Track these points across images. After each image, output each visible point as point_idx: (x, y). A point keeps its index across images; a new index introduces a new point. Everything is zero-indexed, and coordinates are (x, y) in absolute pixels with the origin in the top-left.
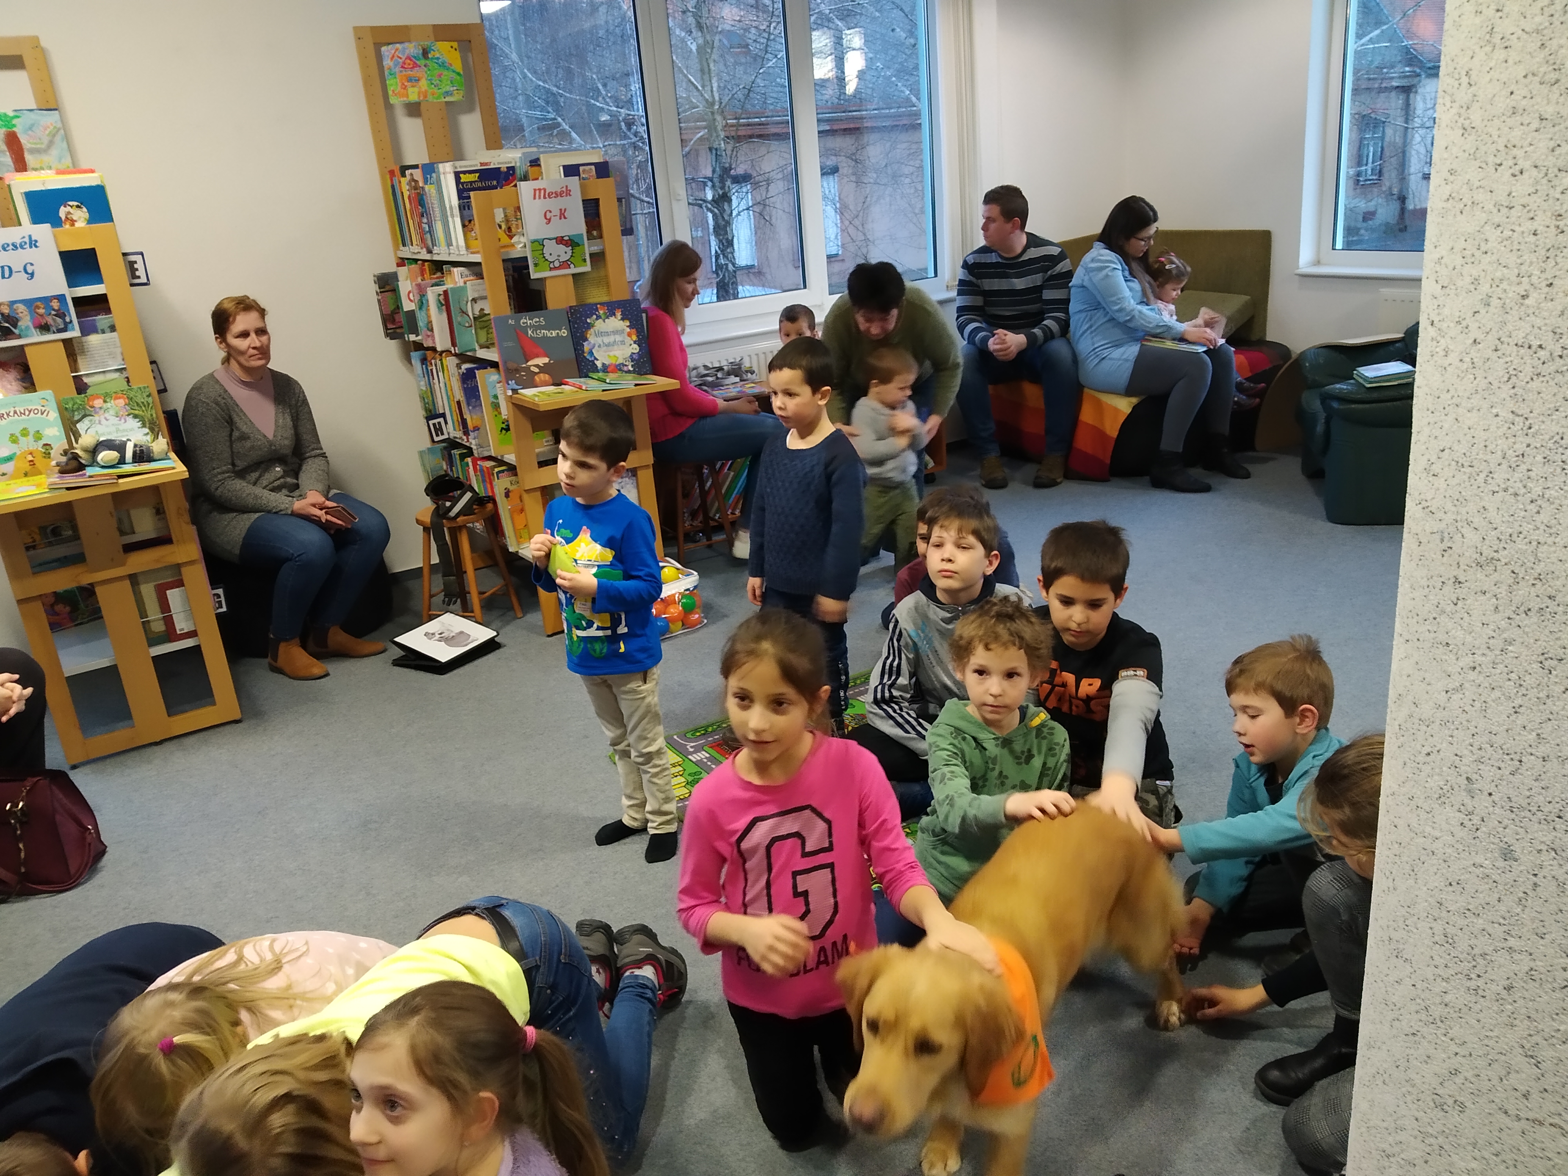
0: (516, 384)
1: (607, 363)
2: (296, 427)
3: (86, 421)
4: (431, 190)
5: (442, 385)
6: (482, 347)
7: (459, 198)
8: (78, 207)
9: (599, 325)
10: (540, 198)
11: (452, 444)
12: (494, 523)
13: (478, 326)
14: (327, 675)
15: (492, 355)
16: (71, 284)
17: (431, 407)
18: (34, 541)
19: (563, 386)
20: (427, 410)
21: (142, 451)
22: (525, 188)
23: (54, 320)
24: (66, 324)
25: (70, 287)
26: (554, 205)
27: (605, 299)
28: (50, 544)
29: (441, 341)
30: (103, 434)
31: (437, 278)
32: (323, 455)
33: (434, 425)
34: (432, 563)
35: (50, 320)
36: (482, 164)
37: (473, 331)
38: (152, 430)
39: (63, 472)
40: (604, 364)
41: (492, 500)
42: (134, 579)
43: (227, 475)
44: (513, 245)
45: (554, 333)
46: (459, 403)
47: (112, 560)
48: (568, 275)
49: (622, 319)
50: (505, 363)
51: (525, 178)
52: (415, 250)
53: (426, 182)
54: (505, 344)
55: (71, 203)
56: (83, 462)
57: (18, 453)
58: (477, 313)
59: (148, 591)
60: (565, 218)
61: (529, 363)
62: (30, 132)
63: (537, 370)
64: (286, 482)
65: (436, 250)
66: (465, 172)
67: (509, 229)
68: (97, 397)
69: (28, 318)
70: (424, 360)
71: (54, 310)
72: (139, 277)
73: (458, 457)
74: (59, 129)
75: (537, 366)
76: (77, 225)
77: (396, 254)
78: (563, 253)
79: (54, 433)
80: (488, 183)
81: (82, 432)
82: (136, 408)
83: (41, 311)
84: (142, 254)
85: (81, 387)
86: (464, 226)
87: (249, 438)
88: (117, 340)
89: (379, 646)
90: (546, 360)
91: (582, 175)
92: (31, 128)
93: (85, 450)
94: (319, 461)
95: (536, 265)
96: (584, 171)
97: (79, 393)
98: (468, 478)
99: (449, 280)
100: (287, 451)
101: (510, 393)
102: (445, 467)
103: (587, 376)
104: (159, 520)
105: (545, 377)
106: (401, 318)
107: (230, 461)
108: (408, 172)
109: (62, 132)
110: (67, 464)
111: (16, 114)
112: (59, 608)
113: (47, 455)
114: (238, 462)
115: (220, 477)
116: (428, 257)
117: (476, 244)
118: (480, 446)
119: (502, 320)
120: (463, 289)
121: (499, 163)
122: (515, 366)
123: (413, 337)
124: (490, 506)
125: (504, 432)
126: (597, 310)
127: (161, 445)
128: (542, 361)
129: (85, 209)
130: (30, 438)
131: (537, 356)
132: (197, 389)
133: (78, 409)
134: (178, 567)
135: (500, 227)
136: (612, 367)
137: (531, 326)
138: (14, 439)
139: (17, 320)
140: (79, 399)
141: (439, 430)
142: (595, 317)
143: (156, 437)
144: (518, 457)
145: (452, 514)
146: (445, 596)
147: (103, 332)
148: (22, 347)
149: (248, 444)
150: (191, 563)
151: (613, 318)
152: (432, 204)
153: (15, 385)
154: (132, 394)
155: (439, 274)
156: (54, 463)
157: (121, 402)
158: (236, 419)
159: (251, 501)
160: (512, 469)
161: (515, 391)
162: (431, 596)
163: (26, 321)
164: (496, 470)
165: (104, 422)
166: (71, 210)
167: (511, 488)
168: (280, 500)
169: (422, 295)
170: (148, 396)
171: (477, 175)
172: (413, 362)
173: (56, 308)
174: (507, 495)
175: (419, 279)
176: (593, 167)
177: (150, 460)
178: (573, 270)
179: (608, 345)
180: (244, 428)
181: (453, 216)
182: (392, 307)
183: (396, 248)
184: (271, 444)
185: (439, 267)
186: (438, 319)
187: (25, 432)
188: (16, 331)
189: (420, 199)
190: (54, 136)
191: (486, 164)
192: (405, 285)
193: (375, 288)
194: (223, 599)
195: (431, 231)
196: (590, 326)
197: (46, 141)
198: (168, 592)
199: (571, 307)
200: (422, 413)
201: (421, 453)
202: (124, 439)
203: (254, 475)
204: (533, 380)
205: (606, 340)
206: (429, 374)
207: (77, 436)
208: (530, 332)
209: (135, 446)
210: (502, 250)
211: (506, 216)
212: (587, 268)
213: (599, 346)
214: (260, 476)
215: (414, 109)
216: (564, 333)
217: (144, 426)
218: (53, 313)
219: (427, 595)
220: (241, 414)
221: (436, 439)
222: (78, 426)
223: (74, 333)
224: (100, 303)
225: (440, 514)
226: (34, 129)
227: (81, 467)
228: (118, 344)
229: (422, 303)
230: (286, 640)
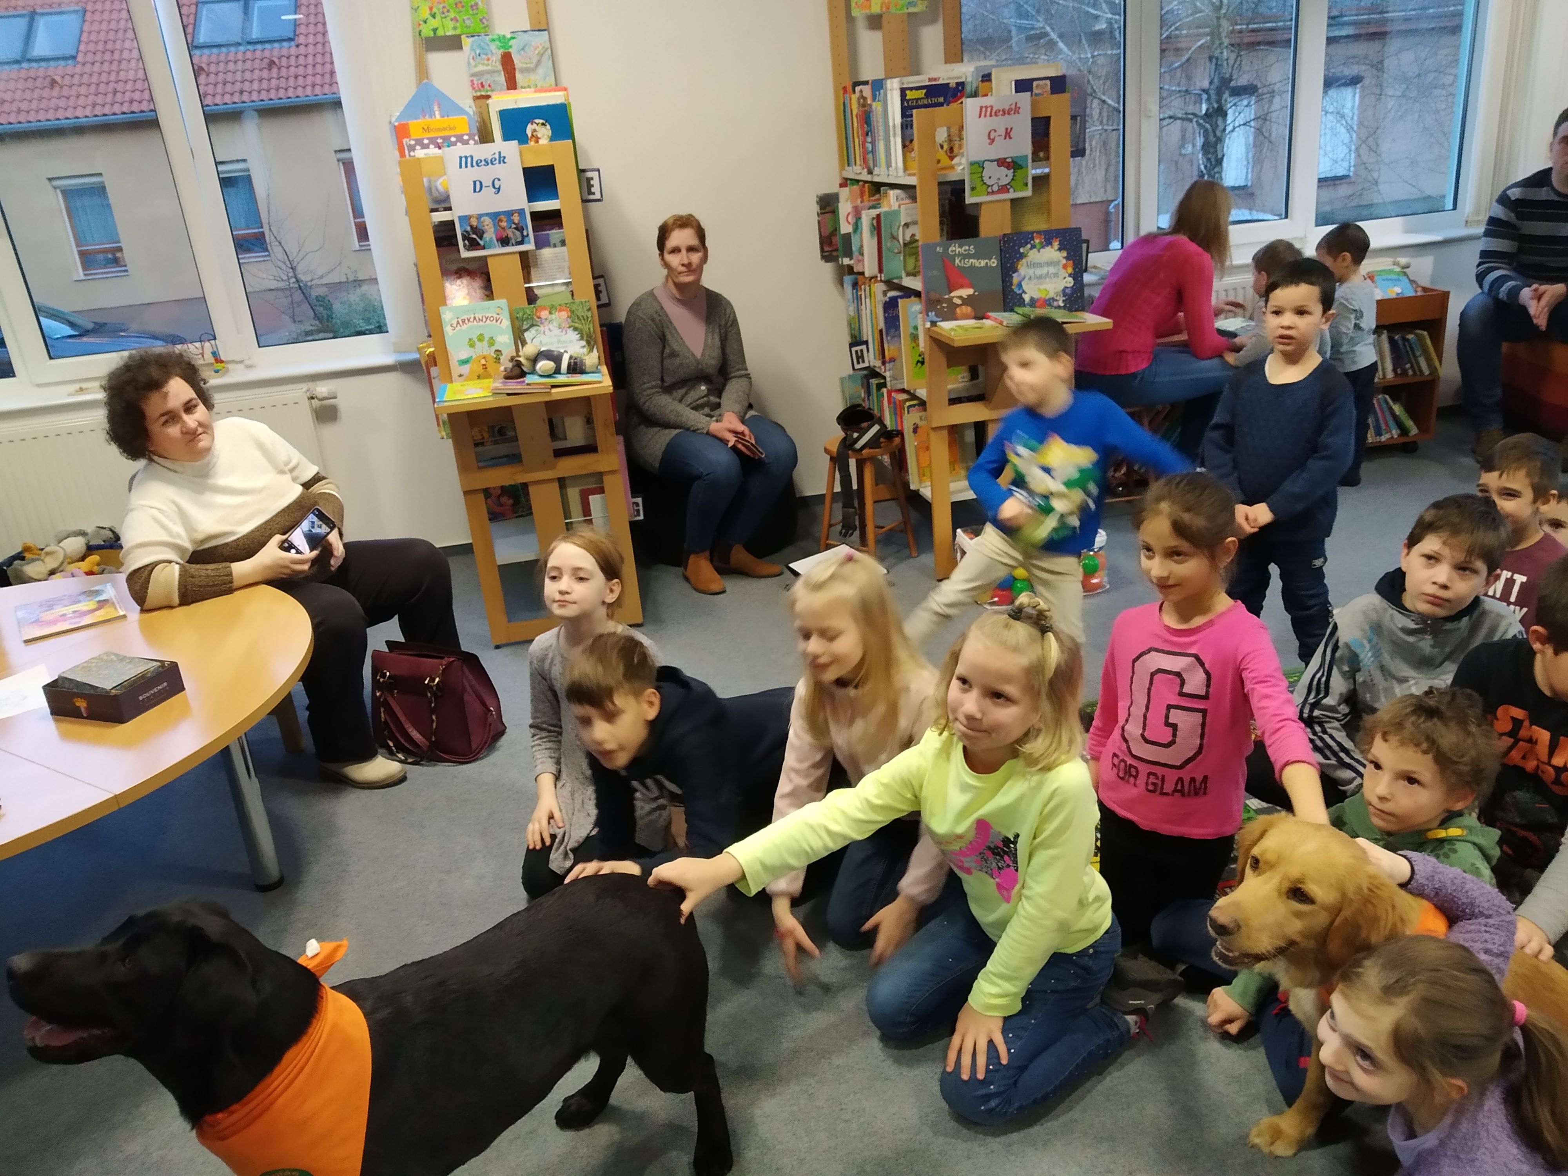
0: (937, 316)
1: (1036, 297)
2: (723, 347)
3: (533, 331)
4: (877, 106)
5: (868, 311)
6: (908, 274)
7: (902, 117)
8: (543, 124)
9: (1033, 255)
10: (985, 116)
11: (872, 373)
12: (900, 460)
13: (907, 253)
14: (724, 592)
15: (915, 283)
16: (531, 198)
17: (857, 333)
18: (483, 438)
19: (984, 321)
20: (853, 336)
21: (575, 363)
22: (971, 105)
23: (514, 233)
24: (523, 236)
25: (529, 201)
26: (1001, 123)
27: (1043, 226)
28: (496, 442)
29: (869, 266)
30: (546, 344)
31: (875, 200)
32: (748, 376)
33: (857, 352)
34: (835, 491)
35: (510, 233)
36: (930, 80)
37: (902, 258)
38: (588, 343)
39: (507, 377)
40: (1032, 299)
41: (900, 434)
42: (562, 482)
43: (655, 390)
44: (953, 167)
45: (983, 263)
46: (881, 331)
47: (544, 463)
48: (1004, 200)
49: (1060, 249)
50: (928, 293)
51: (975, 94)
52: (857, 171)
53: (874, 99)
54: (930, 273)
55: (537, 121)
56: (525, 369)
57: (474, 357)
58: (908, 239)
59: (573, 494)
60: (1010, 138)
61: (952, 294)
62: (522, 52)
63: (959, 302)
64: (708, 401)
65: (876, 171)
66: (911, 89)
67: (951, 149)
68: (543, 308)
69: (493, 230)
70: (855, 285)
71: (514, 223)
72: (594, 194)
73: (875, 387)
74: (547, 49)
75: (960, 297)
76: (541, 142)
77: (841, 174)
78: (1004, 175)
79: (505, 340)
80: (934, 100)
81: (528, 340)
82: (577, 320)
83: (504, 224)
84: (598, 170)
85: (532, 297)
86: (904, 146)
87: (678, 355)
88: (566, 254)
89: (776, 569)
90: (970, 291)
91: (1035, 91)
92: (523, 49)
93: (528, 359)
94: (743, 382)
95: (973, 189)
96: (1038, 86)
97: (530, 303)
98: (881, 410)
99: (885, 203)
100: (712, 371)
101: (928, 325)
102: (863, 395)
103: (1012, 310)
104: (589, 428)
105: (967, 309)
106: (837, 241)
107: (659, 377)
108: (858, 89)
109: (549, 51)
110: (512, 370)
111: (513, 35)
112: (504, 499)
113: (498, 360)
114: (666, 378)
115: (649, 392)
116: (868, 178)
117: (914, 166)
118: (894, 378)
119: (932, 247)
120: (896, 213)
121: (948, 78)
122: (937, 296)
123: (846, 261)
124: (897, 440)
125: (919, 365)
126: (1032, 239)
127: (592, 358)
128: (966, 292)
129: (548, 127)
130: (485, 343)
131: (962, 286)
132: (636, 304)
133: (527, 319)
134: (600, 476)
135: (942, 147)
136: (1041, 302)
137: (959, 255)
138: (472, 344)
139: (483, 233)
140: (529, 309)
141: (860, 357)
142: (1029, 246)
143: (591, 350)
144: (929, 393)
145: (858, 445)
146: (843, 527)
147: (555, 246)
148: (486, 257)
149: (677, 361)
150: (613, 472)
151: (1048, 248)
152: (878, 122)
153: (479, 293)
154: (574, 308)
155: (877, 196)
156: (502, 368)
157: (564, 314)
158: (669, 336)
159: (672, 418)
160: (923, 404)
161: (934, 323)
162: (830, 526)
163: (490, 235)
164: (908, 404)
165: (547, 331)
166: (537, 128)
167: (920, 424)
168: (697, 419)
169: (858, 218)
170: (589, 310)
171: (924, 91)
172: (845, 286)
173: (516, 222)
174: (915, 430)
175: (859, 201)
176: (1048, 82)
177: (582, 372)
178: (1012, 195)
179: (1040, 277)
180: (675, 346)
181: (895, 135)
182: (830, 229)
183: (842, 168)
184: (698, 362)
185: (877, 188)
186: (867, 242)
187: (481, 338)
188: (482, 243)
189: (866, 118)
190: (542, 55)
191: (935, 79)
192: (845, 208)
193: (816, 208)
194: (641, 508)
195: (873, 151)
196: (1022, 256)
197: (535, 60)
198: (590, 497)
199: (1005, 235)
200: (847, 340)
201: (842, 380)
202: (562, 351)
203: (681, 392)
204: (954, 313)
205: (1039, 272)
206: (858, 299)
207: (524, 343)
208: (957, 261)
209: (571, 357)
210: (941, 172)
211: (949, 136)
212: (1028, 192)
213: (1030, 278)
214: (686, 393)
215: (875, 22)
216: (994, 262)
217: (582, 338)
218: (514, 226)
219: (826, 524)
220: (674, 332)
221: (857, 367)
222: (526, 334)
223: (529, 246)
224: (552, 219)
225: (847, 445)
226: (526, 49)
227: (523, 374)
228: (567, 258)
229: (857, 227)
230: (697, 553)
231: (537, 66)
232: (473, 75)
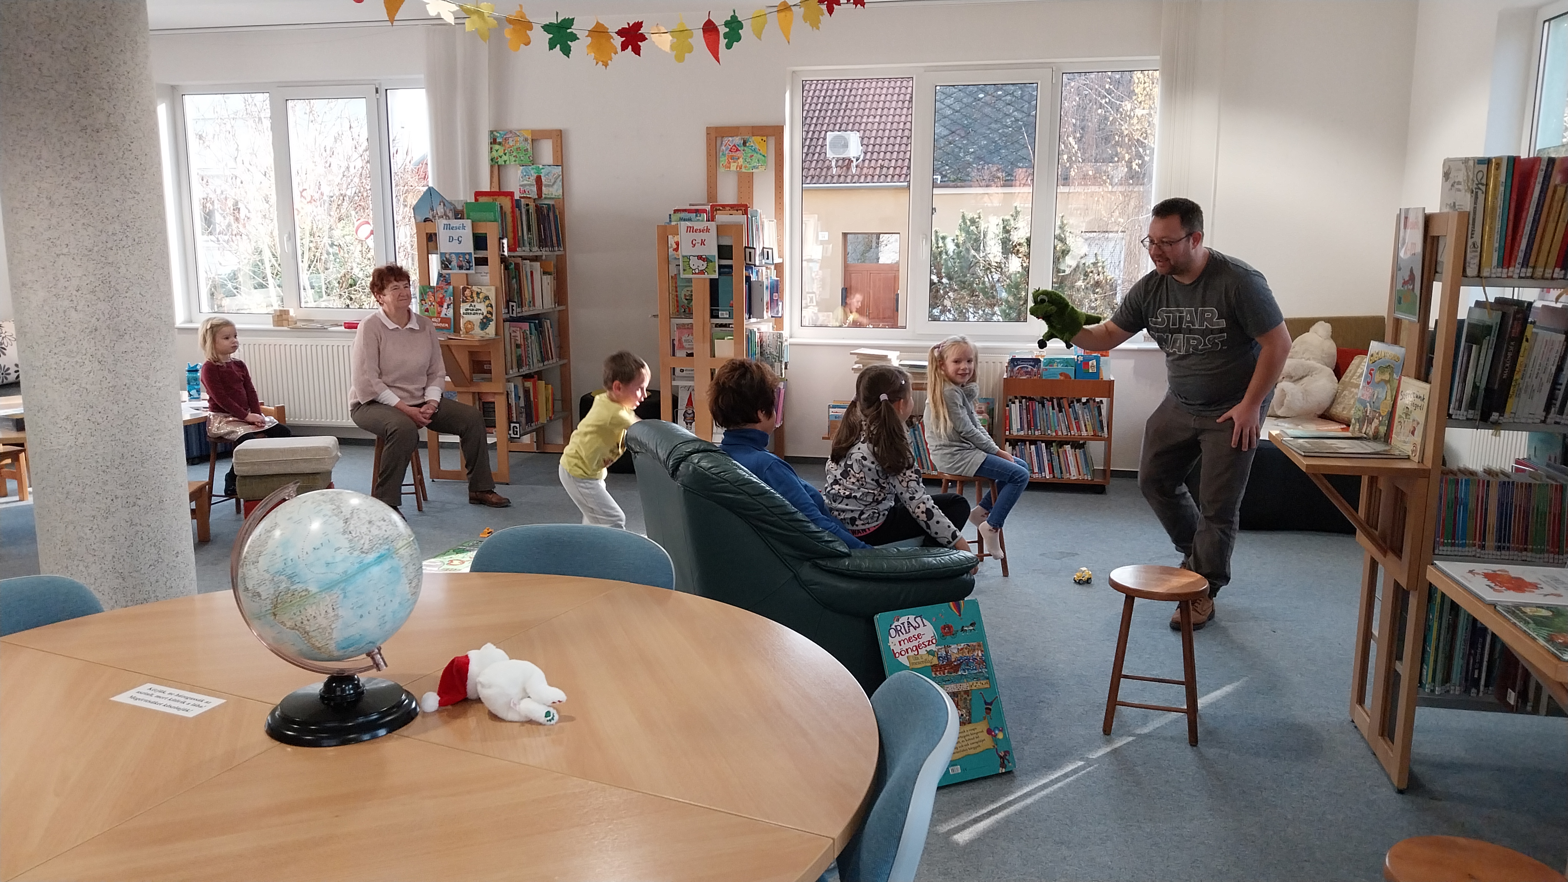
10: (690, 232)
23: (465, 264)
24: (469, 266)
26: (698, 237)
35: (463, 264)
48: (704, 278)
62: (547, 176)
69: (456, 261)
74: (560, 175)
78: (702, 265)
83: (461, 259)
111: (543, 167)
139: (451, 262)
150: (501, 393)
163: (454, 263)
188: (450, 267)
190: (557, 178)
197: (553, 181)
218: (466, 260)
223: (472, 271)
231: (554, 184)
232: (521, 186)
